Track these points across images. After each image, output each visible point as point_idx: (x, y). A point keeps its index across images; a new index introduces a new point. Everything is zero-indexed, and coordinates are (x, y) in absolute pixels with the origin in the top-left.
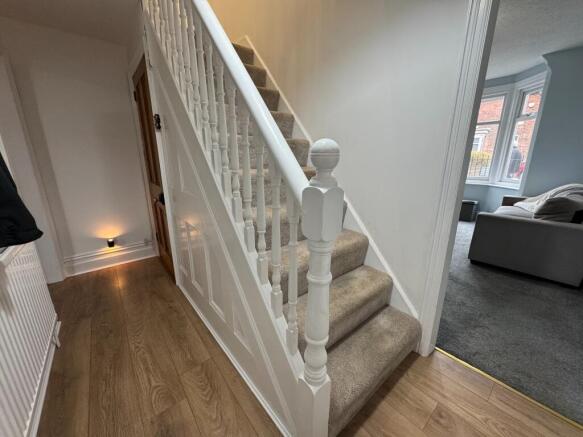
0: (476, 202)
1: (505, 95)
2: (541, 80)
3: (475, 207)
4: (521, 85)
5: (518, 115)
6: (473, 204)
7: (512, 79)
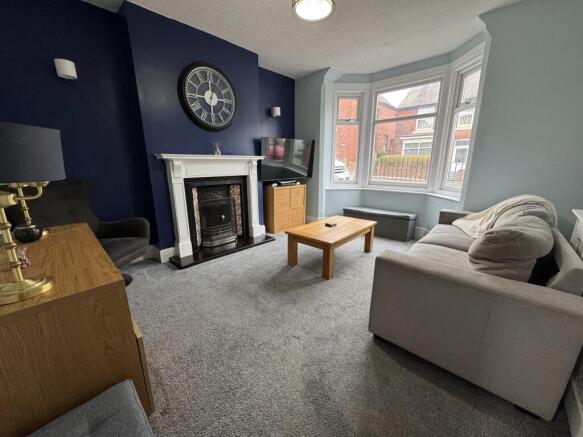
0: (412, 216)
1: (441, 79)
2: (479, 54)
3: (411, 223)
4: (458, 65)
5: (457, 105)
6: (408, 219)
7: (448, 58)
